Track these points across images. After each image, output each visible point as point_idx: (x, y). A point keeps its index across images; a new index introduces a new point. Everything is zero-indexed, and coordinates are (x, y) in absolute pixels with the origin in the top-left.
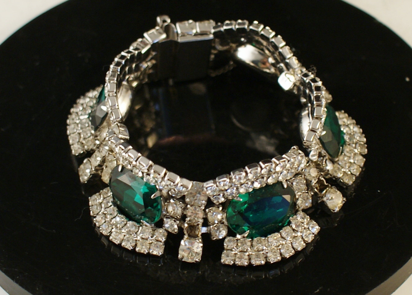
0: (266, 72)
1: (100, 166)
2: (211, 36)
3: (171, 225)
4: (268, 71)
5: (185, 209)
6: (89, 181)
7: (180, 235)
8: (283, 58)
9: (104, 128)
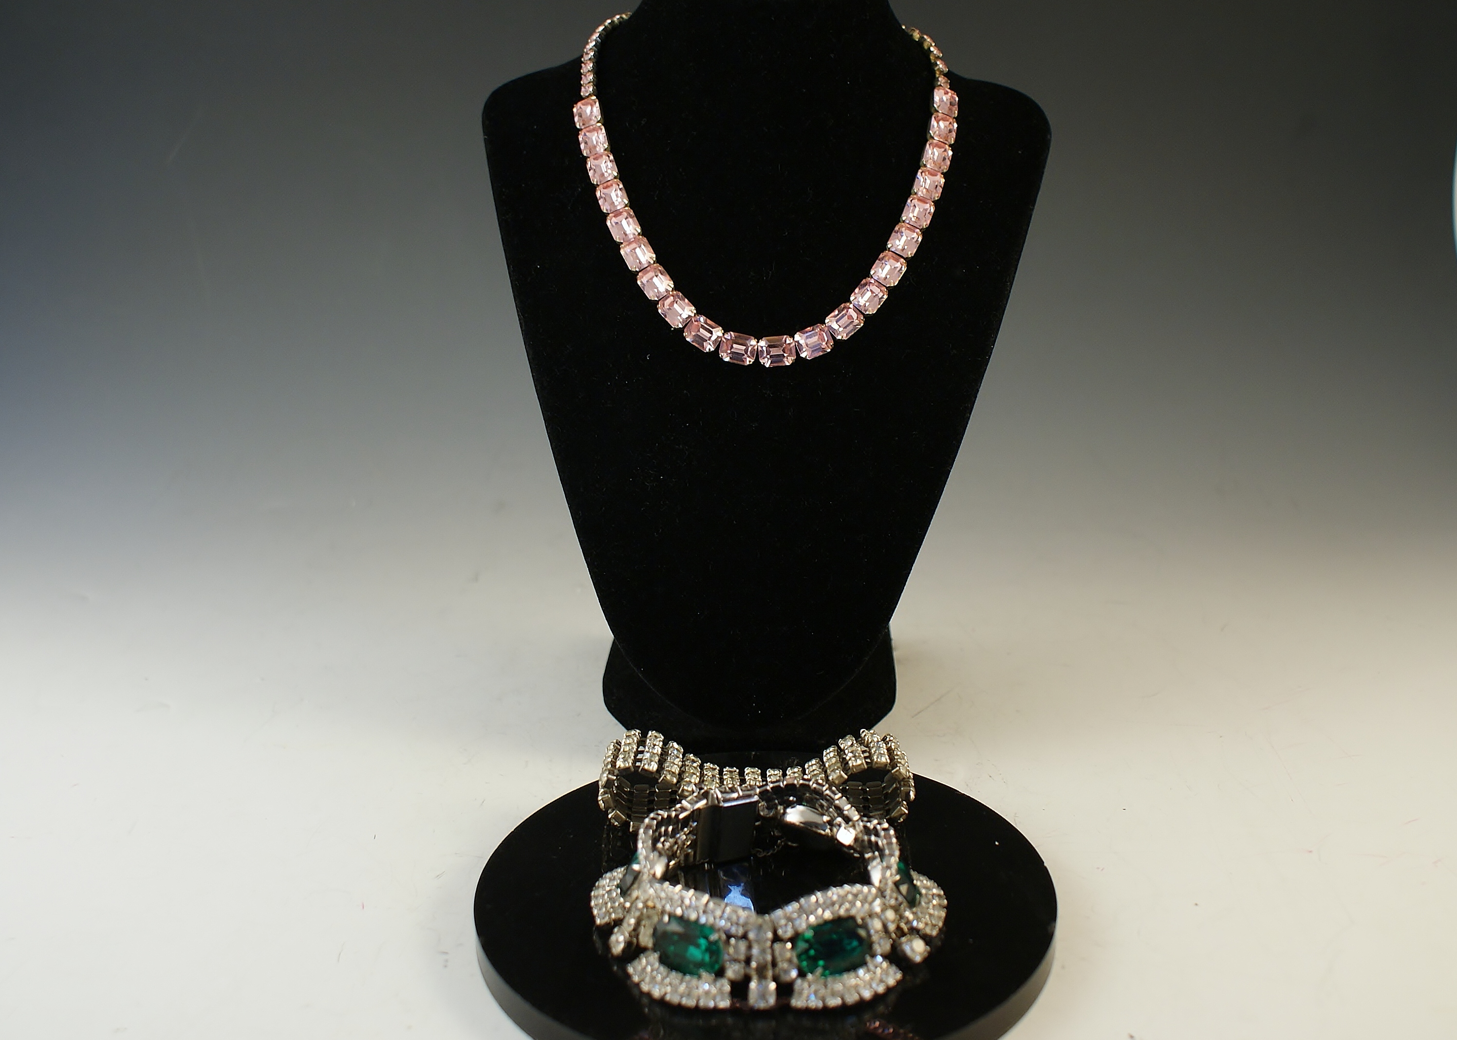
0: (820, 834)
1: (635, 930)
2: (756, 798)
3: (733, 971)
4: (823, 832)
5: (750, 947)
6: (624, 950)
7: (747, 979)
8: (839, 811)
9: (634, 890)
